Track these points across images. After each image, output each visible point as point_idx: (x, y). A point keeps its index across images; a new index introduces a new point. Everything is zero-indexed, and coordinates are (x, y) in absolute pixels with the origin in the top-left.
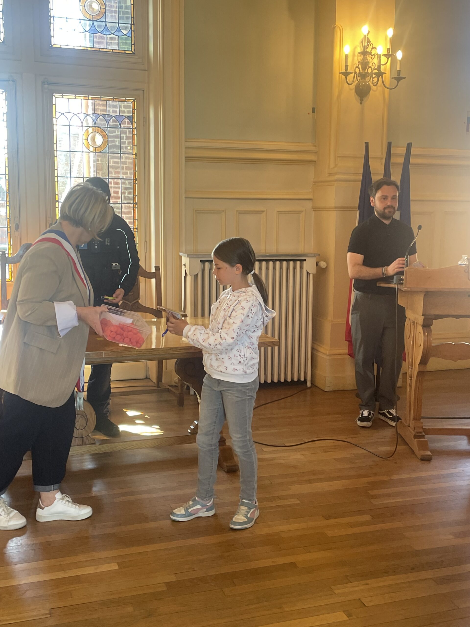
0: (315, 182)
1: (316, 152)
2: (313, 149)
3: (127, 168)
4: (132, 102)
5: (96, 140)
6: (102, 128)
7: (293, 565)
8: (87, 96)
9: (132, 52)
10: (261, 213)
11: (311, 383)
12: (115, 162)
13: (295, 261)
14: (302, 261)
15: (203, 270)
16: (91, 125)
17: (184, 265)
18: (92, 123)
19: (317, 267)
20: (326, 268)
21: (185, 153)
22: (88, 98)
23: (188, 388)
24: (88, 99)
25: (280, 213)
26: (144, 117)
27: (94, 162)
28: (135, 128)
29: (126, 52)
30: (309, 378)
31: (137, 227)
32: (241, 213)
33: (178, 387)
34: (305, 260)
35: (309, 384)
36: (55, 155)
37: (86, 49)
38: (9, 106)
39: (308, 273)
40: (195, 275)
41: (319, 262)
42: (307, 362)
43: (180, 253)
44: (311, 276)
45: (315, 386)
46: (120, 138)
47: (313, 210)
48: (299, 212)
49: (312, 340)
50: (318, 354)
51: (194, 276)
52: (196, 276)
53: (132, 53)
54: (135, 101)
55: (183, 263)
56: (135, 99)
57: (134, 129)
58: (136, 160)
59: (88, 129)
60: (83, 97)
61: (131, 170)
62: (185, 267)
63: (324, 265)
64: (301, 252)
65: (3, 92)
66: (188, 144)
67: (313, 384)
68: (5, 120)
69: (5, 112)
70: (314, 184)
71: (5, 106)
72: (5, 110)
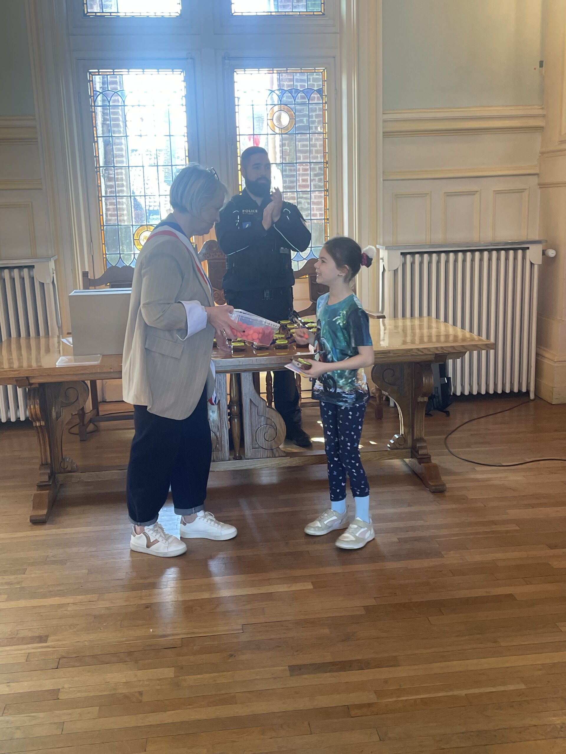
0: (542, 153)
1: (544, 116)
2: (541, 112)
3: (317, 152)
4: (322, 72)
5: (282, 120)
6: (288, 105)
8: (272, 69)
9: (322, 12)
10: (474, 194)
11: (535, 395)
12: (303, 146)
13: (515, 250)
14: (524, 249)
15: (404, 264)
16: (276, 103)
17: (382, 259)
18: (278, 100)
19: (543, 256)
20: (555, 257)
21: (383, 128)
22: (273, 72)
23: (388, 399)
25: (497, 192)
26: (336, 89)
27: (280, 147)
28: (326, 103)
29: (315, 13)
30: (532, 389)
31: (328, 217)
32: (449, 195)
33: (375, 398)
34: (528, 248)
35: (532, 396)
37: (270, 14)
38: (188, 88)
39: (532, 264)
40: (395, 270)
41: (546, 250)
42: (529, 370)
43: (377, 245)
44: (536, 268)
45: (540, 398)
46: (309, 116)
47: (540, 188)
48: (521, 191)
49: (536, 343)
50: (543, 360)
51: (393, 271)
53: (322, 14)
54: (325, 70)
55: (381, 256)
56: (326, 68)
57: (324, 103)
58: (327, 140)
59: (274, 108)
60: (267, 70)
61: (321, 153)
62: (383, 262)
63: (552, 253)
64: (523, 238)
65: (181, 72)
66: (387, 117)
67: (537, 396)
68: (184, 104)
69: (184, 95)
70: (541, 155)
71: (183, 88)
72: (184, 93)
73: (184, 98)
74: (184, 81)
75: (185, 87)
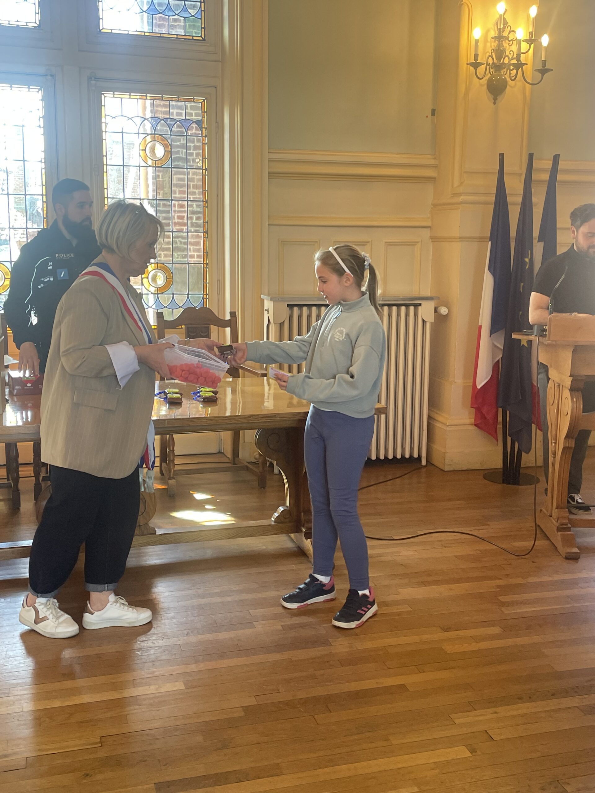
0: (435, 205)
1: (436, 167)
2: (432, 162)
3: (195, 187)
4: (201, 103)
5: (156, 151)
6: (163, 136)
7: (403, 687)
8: (145, 95)
9: (202, 37)
10: (365, 245)
11: (427, 461)
12: (179, 179)
13: (407, 306)
14: (416, 306)
15: (291, 318)
16: (149, 132)
17: (267, 310)
18: (151, 129)
19: (436, 313)
20: (447, 315)
21: (269, 168)
22: (146, 97)
23: (271, 465)
24: (146, 99)
25: (388, 244)
26: (217, 122)
27: (153, 179)
28: (206, 136)
29: (194, 38)
30: (424, 454)
31: (207, 262)
33: (258, 464)
34: (420, 305)
35: (424, 462)
36: (105, 170)
37: (143, 34)
38: (46, 108)
39: (424, 322)
40: (280, 323)
41: (438, 307)
42: (421, 434)
43: (262, 295)
44: (428, 326)
45: (432, 464)
46: (187, 148)
47: (432, 241)
48: (413, 243)
49: (429, 406)
50: (435, 424)
51: (279, 325)
52: (282, 325)
53: (201, 39)
54: (206, 100)
55: (266, 308)
56: (206, 99)
57: (204, 136)
58: (206, 176)
59: (147, 138)
60: (140, 96)
61: (199, 189)
62: (268, 313)
63: (444, 311)
64: (415, 294)
65: (39, 90)
66: (273, 156)
67: (429, 462)
68: (42, 126)
69: (42, 116)
70: (433, 207)
71: (41, 108)
72: (41, 113)
73: (42, 120)
74: (42, 100)
75: (43, 107)
